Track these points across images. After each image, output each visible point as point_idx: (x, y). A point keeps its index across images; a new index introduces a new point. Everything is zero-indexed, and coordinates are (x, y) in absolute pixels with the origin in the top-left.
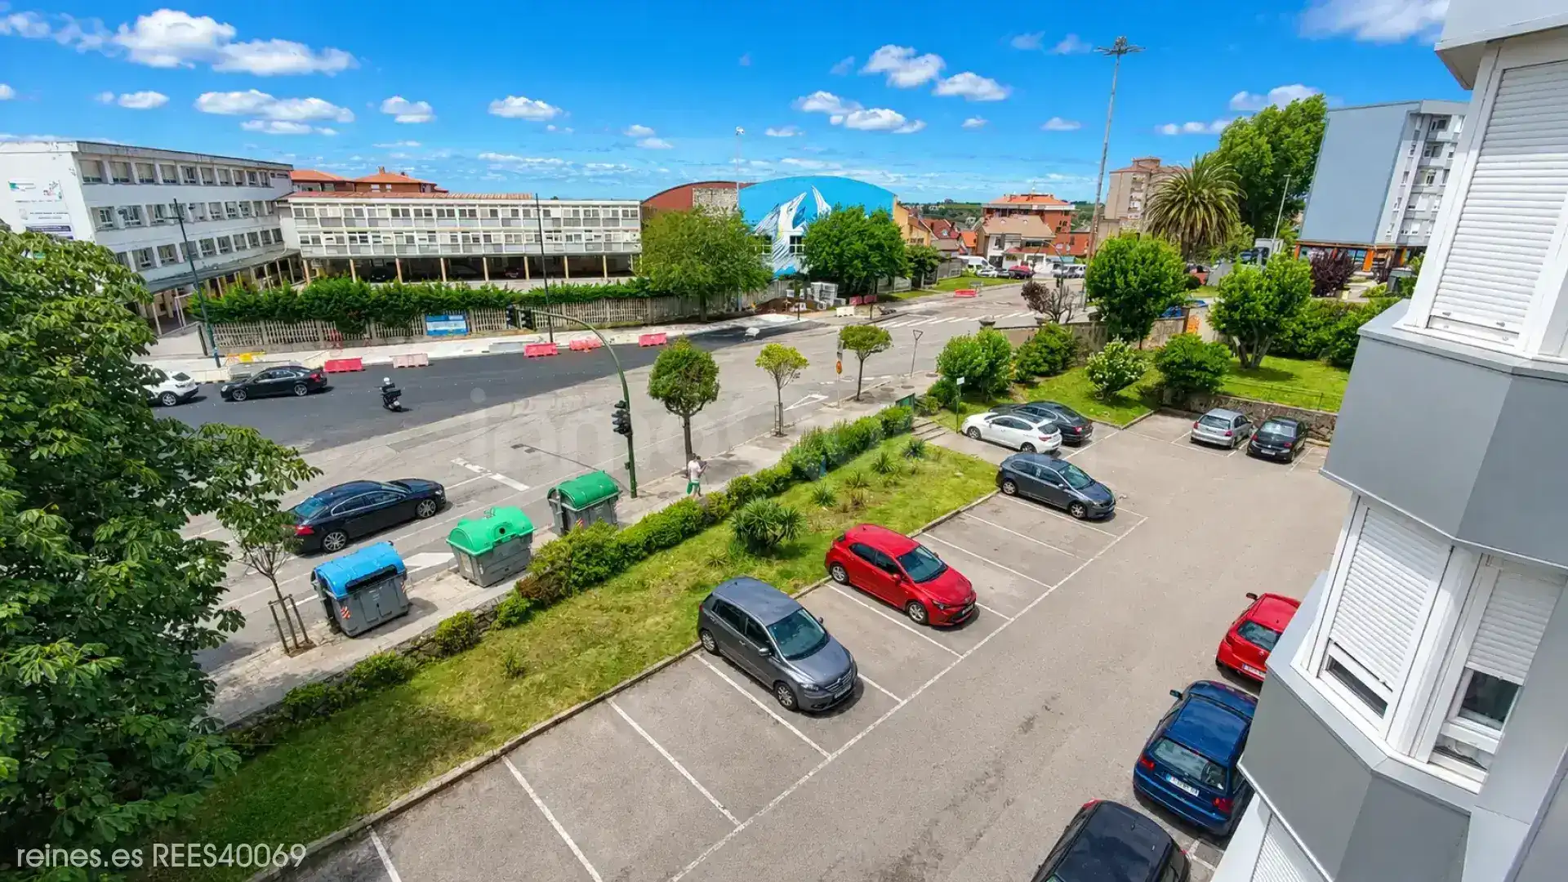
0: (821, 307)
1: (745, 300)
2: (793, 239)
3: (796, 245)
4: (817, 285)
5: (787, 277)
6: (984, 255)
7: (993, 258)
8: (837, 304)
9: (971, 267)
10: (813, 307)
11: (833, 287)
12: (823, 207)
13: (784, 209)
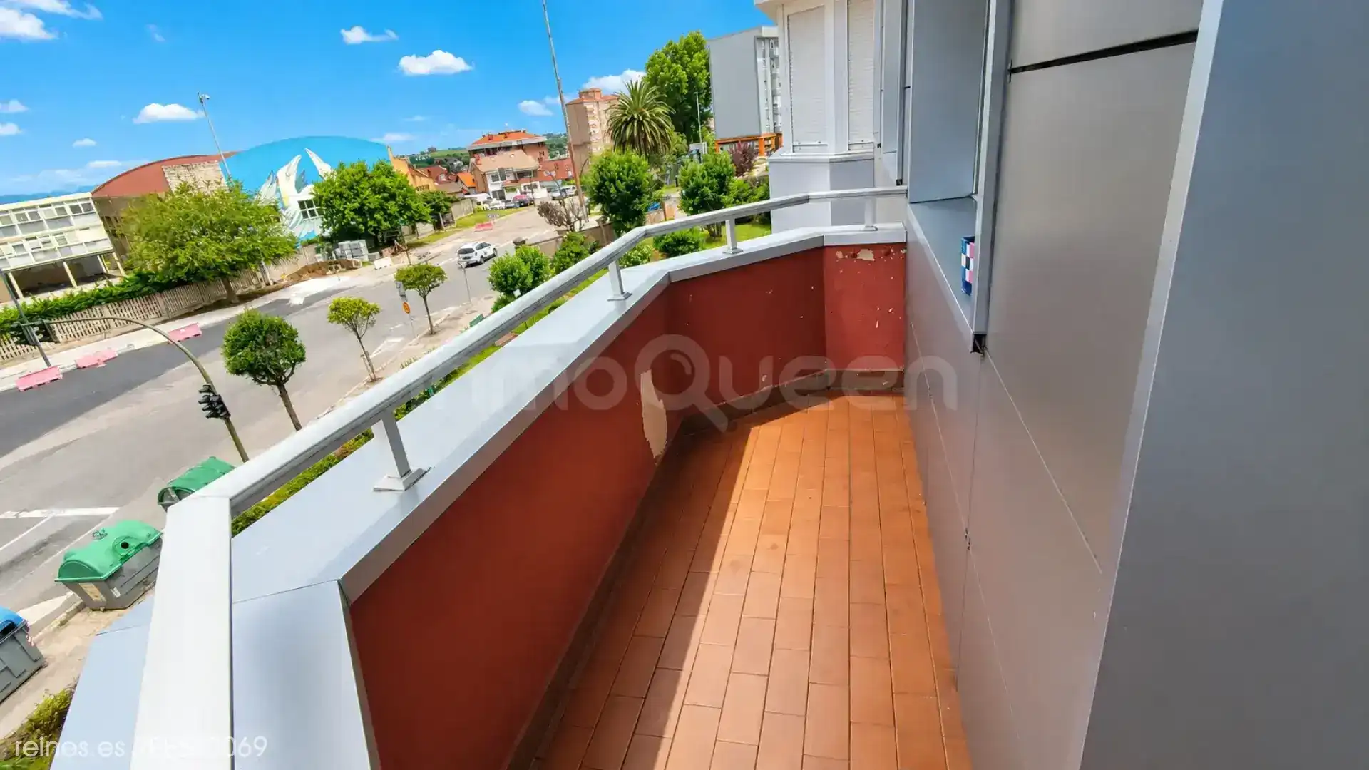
0: (357, 264)
1: (274, 273)
2: (302, 204)
3: (307, 210)
4: (346, 243)
5: (310, 243)
6: (486, 191)
7: (494, 193)
8: (372, 260)
9: (479, 204)
10: (349, 266)
11: (362, 244)
12: (324, 169)
13: (281, 174)
